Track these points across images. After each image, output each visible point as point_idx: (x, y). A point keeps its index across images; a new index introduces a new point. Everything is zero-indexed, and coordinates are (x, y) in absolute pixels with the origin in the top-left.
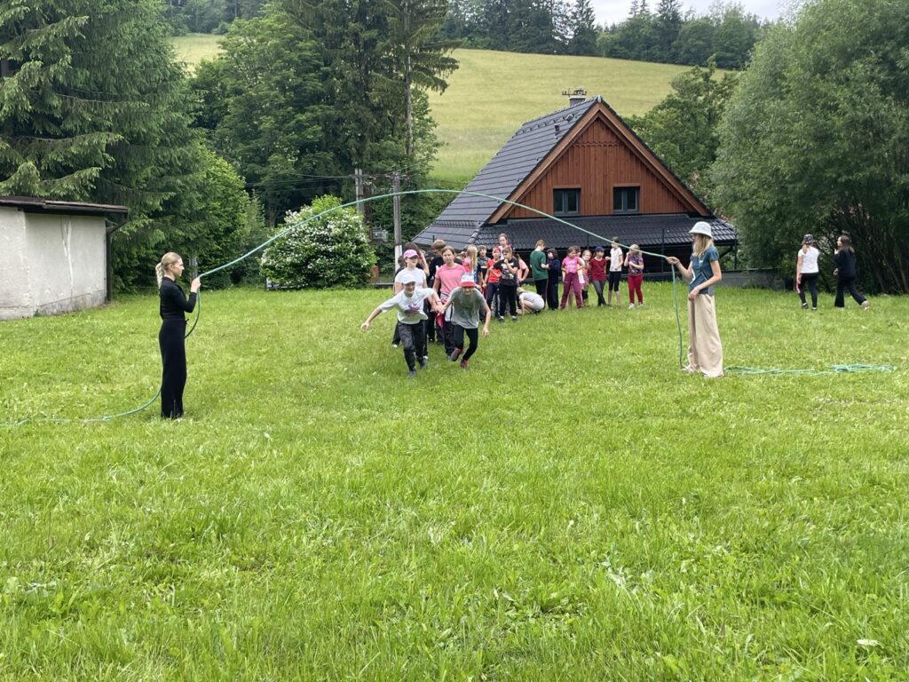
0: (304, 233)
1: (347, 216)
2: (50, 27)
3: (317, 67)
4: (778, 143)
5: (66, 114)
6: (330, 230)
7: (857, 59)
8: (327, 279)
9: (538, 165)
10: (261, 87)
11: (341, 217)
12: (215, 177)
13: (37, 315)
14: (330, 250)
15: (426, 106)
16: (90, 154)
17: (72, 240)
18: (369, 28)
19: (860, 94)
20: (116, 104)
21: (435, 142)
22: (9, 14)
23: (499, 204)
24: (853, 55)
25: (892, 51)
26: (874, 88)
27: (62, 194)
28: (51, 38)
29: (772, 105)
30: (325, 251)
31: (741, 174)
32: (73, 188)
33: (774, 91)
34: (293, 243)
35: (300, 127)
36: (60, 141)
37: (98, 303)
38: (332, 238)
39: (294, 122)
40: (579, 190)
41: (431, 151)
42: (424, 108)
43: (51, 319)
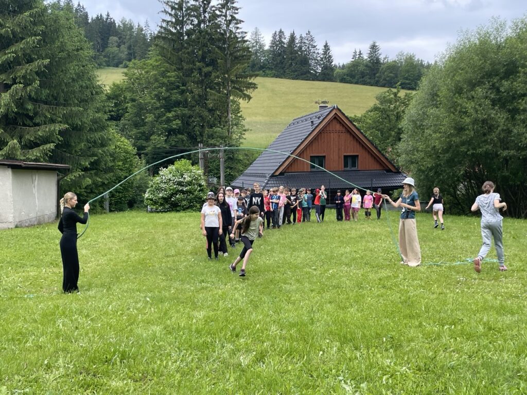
0: (170, 180)
1: (194, 171)
2: (28, 65)
3: (178, 87)
4: (435, 132)
5: (36, 114)
6: (185, 178)
7: (478, 86)
8: (183, 207)
9: (302, 143)
10: (147, 98)
11: (191, 172)
12: (120, 148)
13: (16, 227)
14: (184, 190)
15: (239, 108)
16: (50, 136)
17: (38, 184)
18: (207, 65)
19: (480, 105)
20: (65, 108)
21: (244, 129)
22: (4, 58)
23: (279, 165)
24: (476, 84)
25: (497, 82)
26: (488, 102)
27: (33, 158)
28: (28, 71)
29: (432, 111)
30: (182, 190)
31: (414, 149)
32: (39, 155)
33: (433, 103)
34: (163, 185)
35: (169, 121)
36: (33, 128)
37: (52, 220)
38: (186, 183)
39: (165, 118)
40: (324, 157)
41: (241, 134)
42: (238, 110)
43: (25, 229)
